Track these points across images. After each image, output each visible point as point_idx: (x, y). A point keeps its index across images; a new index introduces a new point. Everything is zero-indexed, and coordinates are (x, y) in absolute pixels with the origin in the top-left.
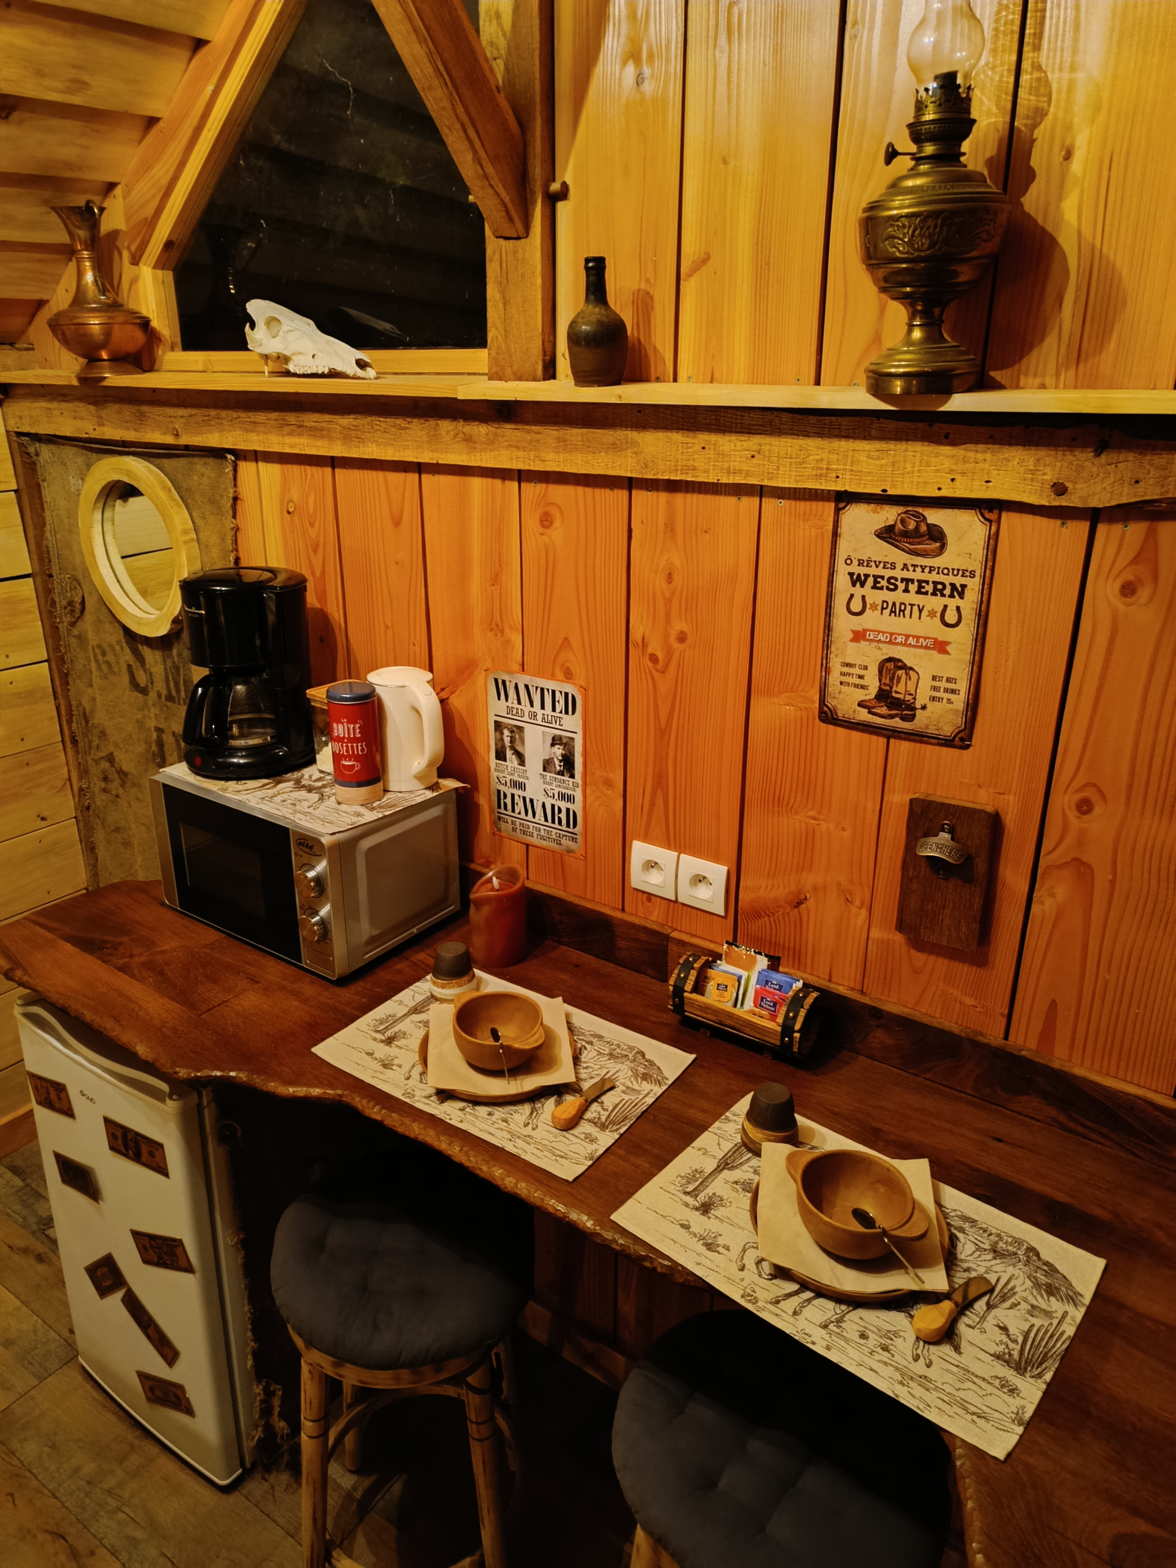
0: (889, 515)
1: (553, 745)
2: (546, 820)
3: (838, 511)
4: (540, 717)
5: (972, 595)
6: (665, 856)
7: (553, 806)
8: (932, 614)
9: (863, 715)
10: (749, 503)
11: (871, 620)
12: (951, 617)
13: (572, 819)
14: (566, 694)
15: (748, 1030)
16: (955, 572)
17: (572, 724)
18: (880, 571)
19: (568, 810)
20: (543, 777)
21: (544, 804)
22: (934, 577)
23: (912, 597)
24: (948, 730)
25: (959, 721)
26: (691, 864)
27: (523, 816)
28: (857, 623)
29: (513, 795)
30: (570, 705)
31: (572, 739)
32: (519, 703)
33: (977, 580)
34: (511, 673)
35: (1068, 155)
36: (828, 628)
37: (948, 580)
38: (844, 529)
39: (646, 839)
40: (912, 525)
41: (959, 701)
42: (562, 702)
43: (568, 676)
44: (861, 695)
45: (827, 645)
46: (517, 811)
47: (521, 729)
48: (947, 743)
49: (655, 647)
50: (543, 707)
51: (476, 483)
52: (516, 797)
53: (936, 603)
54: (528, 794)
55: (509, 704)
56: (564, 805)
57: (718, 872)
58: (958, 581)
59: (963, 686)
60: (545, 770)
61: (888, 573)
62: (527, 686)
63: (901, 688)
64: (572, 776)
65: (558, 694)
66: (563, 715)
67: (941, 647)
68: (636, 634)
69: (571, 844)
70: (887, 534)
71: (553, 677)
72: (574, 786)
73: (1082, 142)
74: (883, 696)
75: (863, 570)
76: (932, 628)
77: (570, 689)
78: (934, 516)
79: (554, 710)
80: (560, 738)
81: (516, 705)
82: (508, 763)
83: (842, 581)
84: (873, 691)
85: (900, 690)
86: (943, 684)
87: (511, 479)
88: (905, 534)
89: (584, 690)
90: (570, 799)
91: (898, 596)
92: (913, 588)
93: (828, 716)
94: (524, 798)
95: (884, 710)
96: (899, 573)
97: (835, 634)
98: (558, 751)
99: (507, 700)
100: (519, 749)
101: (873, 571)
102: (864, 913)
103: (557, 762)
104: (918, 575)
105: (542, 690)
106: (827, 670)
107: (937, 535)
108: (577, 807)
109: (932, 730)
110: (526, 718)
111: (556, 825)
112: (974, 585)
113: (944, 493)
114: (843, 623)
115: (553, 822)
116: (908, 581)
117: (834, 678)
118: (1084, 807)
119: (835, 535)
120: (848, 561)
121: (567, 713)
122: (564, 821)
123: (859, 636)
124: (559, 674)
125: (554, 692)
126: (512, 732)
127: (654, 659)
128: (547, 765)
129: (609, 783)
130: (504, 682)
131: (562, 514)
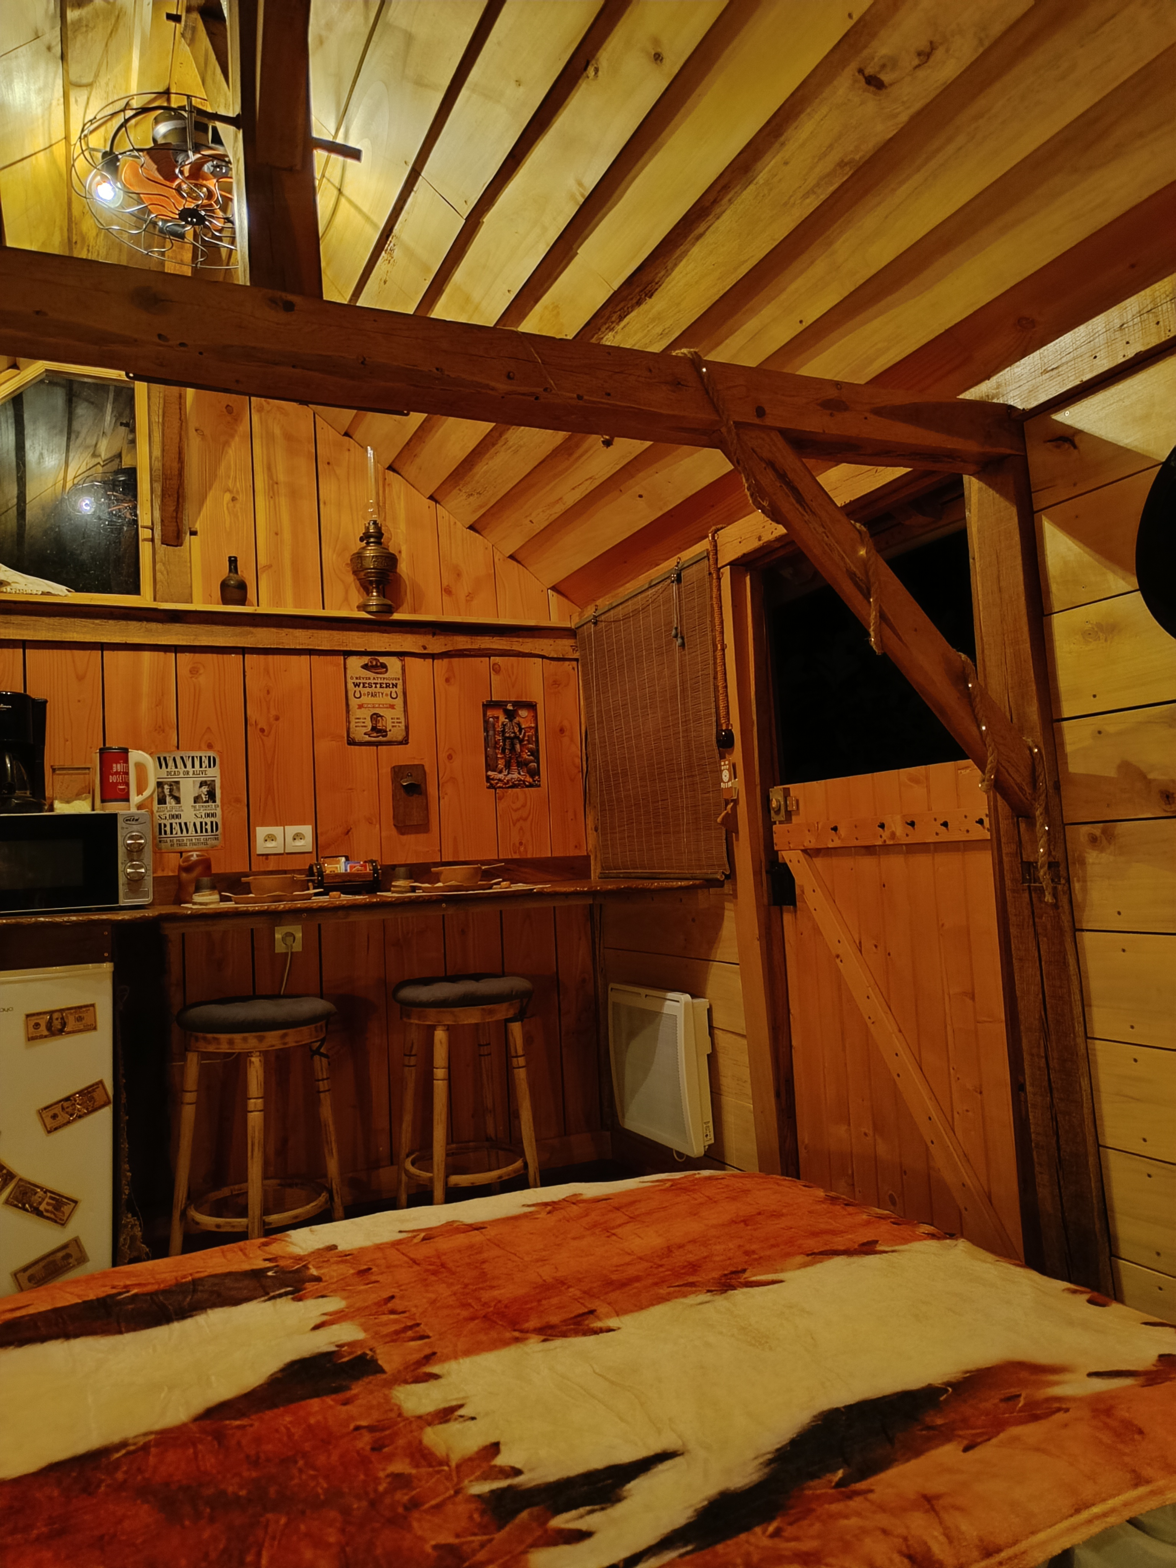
0: (365, 660)
1: (201, 787)
2: (196, 832)
3: (345, 659)
4: (191, 774)
5: (400, 686)
6: (277, 831)
7: (201, 823)
8: (387, 695)
9: (367, 738)
10: (305, 659)
11: (365, 700)
12: (394, 696)
13: (215, 826)
14: (209, 757)
16: (393, 679)
17: (213, 773)
18: (364, 681)
19: (212, 823)
20: (195, 807)
21: (195, 824)
22: (385, 681)
23: (378, 689)
24: (400, 738)
25: (404, 734)
26: (292, 830)
27: (179, 834)
28: (358, 701)
29: (171, 824)
30: (212, 762)
31: (214, 781)
32: (176, 767)
33: (401, 681)
34: (170, 752)
35: (400, 552)
36: (347, 705)
37: (390, 682)
38: (348, 666)
39: (263, 824)
40: (374, 663)
41: (403, 725)
42: (207, 762)
43: (210, 747)
44: (365, 730)
45: (348, 711)
46: (174, 832)
47: (177, 783)
48: (400, 743)
49: (262, 724)
50: (193, 767)
51: (146, 655)
52: (174, 825)
53: (388, 690)
54: (182, 821)
55: (169, 770)
56: (208, 820)
57: (307, 830)
58: (394, 682)
59: (403, 720)
60: (195, 802)
61: (368, 681)
62: (182, 758)
63: (380, 724)
64: (214, 801)
65: (203, 758)
66: (208, 769)
67: (392, 707)
68: (251, 720)
69: (214, 842)
70: (365, 667)
71: (200, 749)
72: (216, 808)
73: (404, 548)
74: (374, 729)
75: (358, 681)
76: (389, 701)
77: (211, 754)
78: (382, 659)
79: (201, 766)
80: (206, 782)
81: (174, 769)
82: (168, 805)
83: (350, 686)
84: (370, 728)
85: (380, 726)
86: (396, 721)
87: (171, 651)
88: (372, 666)
89: (220, 753)
90: (213, 815)
91: (373, 690)
92: (378, 686)
93: (351, 742)
94: (180, 824)
95: (375, 735)
96: (373, 681)
97: (351, 707)
98: (205, 789)
99: (167, 767)
100: (176, 794)
101: (362, 681)
102: (378, 826)
103: (203, 796)
104: (379, 681)
105: (193, 758)
106: (349, 722)
107: (384, 666)
108: (218, 819)
109: (394, 739)
110: (182, 775)
111: (204, 834)
112: (400, 683)
113: (387, 650)
114: (354, 702)
115: (202, 832)
116: (376, 684)
117: (353, 725)
118: (450, 757)
119: (345, 668)
120: (352, 678)
121: (210, 767)
122: (209, 830)
123: (360, 706)
124: (203, 746)
125: (201, 758)
126: (171, 785)
127: (262, 730)
128: (197, 799)
129: (238, 801)
130: (165, 758)
131: (204, 667)
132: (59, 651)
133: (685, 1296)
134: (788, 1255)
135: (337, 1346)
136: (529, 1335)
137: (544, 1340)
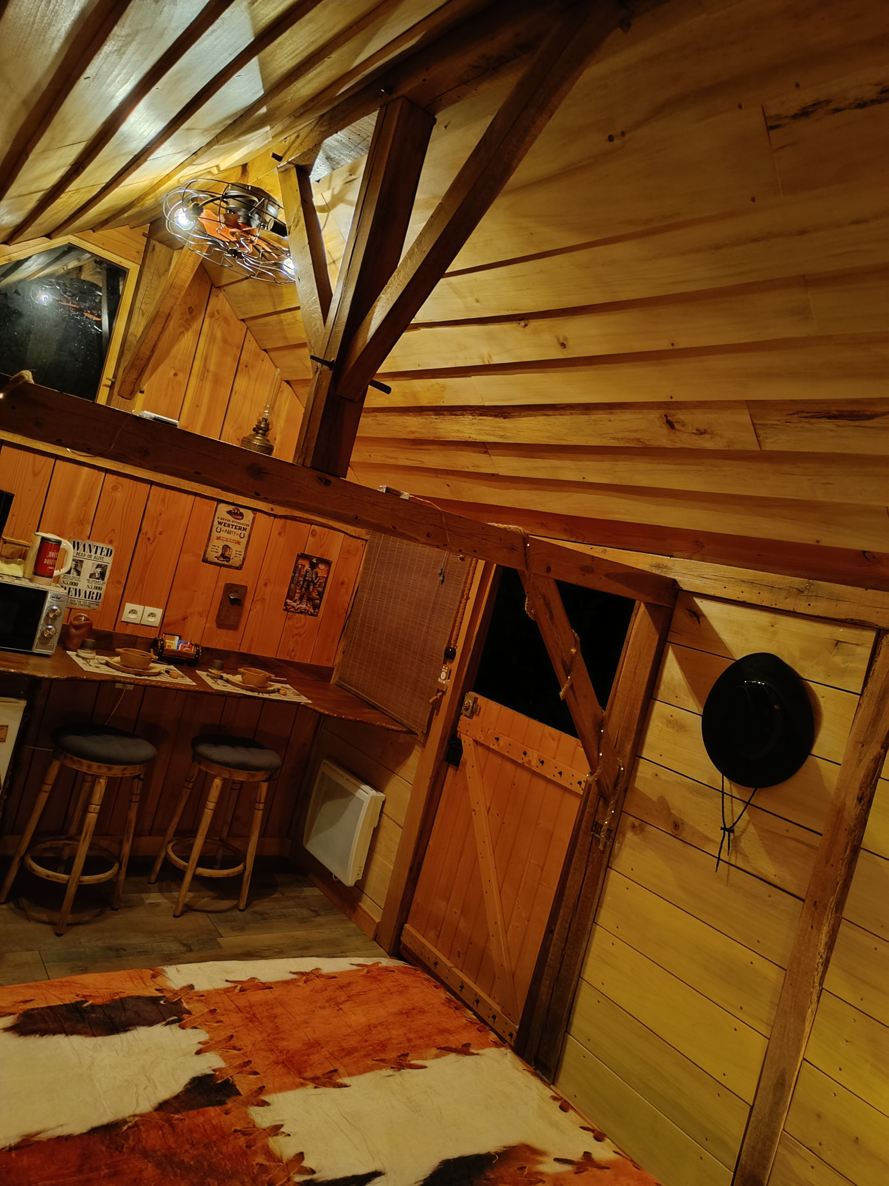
0: (231, 508)
1: (97, 568)
2: (85, 597)
3: (217, 504)
4: (93, 557)
5: (248, 531)
6: (139, 608)
7: (90, 592)
8: (238, 534)
9: (216, 560)
10: (191, 498)
11: (223, 535)
12: (242, 536)
13: (98, 596)
14: (108, 549)
15: (185, 656)
16: (245, 525)
17: (108, 561)
18: (226, 522)
19: (97, 593)
20: (89, 580)
21: (86, 592)
22: (239, 525)
23: (233, 530)
24: (238, 565)
25: (241, 563)
26: (149, 609)
27: (73, 596)
28: (218, 534)
29: (70, 588)
30: (109, 553)
31: (107, 566)
32: (84, 551)
33: (250, 527)
34: (83, 540)
35: (275, 439)
36: (210, 535)
37: (243, 526)
38: (218, 509)
39: (131, 602)
40: (236, 511)
41: (242, 558)
42: (106, 552)
43: (111, 542)
44: (216, 555)
45: (209, 540)
46: (70, 594)
47: (82, 561)
48: (237, 568)
49: (150, 535)
50: (96, 553)
51: (86, 470)
52: (72, 589)
53: (239, 532)
54: (78, 588)
55: (78, 551)
56: (95, 591)
57: (159, 612)
58: (245, 527)
59: (243, 554)
60: (90, 577)
61: (228, 523)
62: (90, 545)
63: (227, 553)
64: (103, 580)
65: (104, 549)
66: (105, 557)
67: (239, 543)
68: (144, 530)
69: (96, 607)
70: (229, 512)
71: (103, 542)
72: (103, 585)
73: (278, 437)
74: (223, 555)
75: (222, 521)
76: (237, 538)
77: (110, 547)
78: (242, 510)
79: (101, 554)
80: (101, 565)
81: (82, 552)
82: (71, 575)
83: (216, 523)
84: (220, 554)
85: (227, 554)
86: (238, 553)
87: (103, 471)
88: (234, 513)
89: (117, 549)
90: (100, 588)
91: (230, 529)
92: (234, 527)
93: (205, 560)
94: (76, 589)
95: (222, 559)
96: (231, 523)
97: (212, 537)
98: (99, 570)
99: (78, 550)
100: (79, 569)
101: (224, 521)
102: (205, 619)
103: (97, 574)
104: (235, 524)
105: (97, 547)
106: (208, 547)
107: (242, 515)
108: (102, 592)
109: (233, 565)
110: (86, 557)
111: (90, 600)
112: (249, 528)
113: (247, 505)
114: (215, 534)
115: (89, 598)
116: (233, 525)
117: (209, 549)
118: (265, 585)
119: (216, 511)
120: (218, 518)
121: (107, 556)
122: (94, 598)
123: (218, 538)
124: (107, 541)
125: (103, 548)
126: (77, 562)
127: (149, 539)
128: (92, 576)
129: (119, 582)
130: (78, 543)
131: (122, 486)
132: (26, 452)
133: (380, 1068)
134: (428, 1046)
135: (213, 1070)
136: (308, 1082)
137: (315, 1087)
